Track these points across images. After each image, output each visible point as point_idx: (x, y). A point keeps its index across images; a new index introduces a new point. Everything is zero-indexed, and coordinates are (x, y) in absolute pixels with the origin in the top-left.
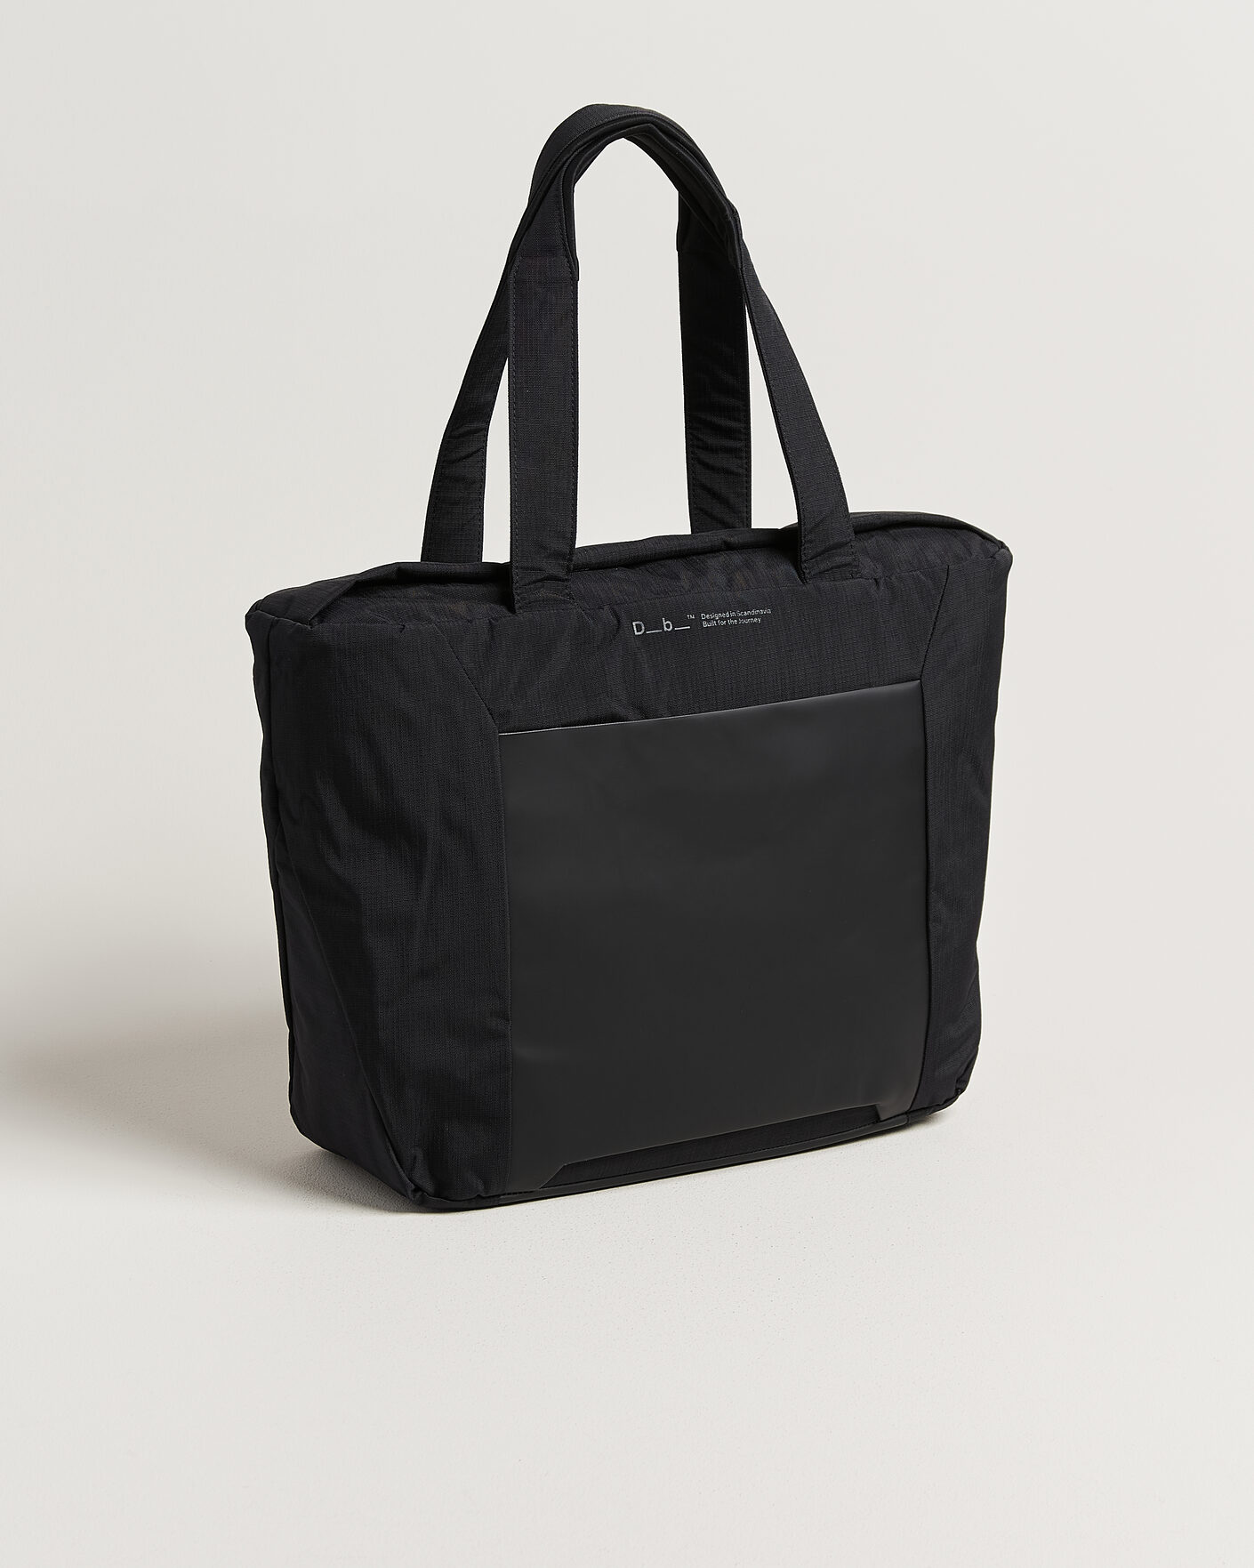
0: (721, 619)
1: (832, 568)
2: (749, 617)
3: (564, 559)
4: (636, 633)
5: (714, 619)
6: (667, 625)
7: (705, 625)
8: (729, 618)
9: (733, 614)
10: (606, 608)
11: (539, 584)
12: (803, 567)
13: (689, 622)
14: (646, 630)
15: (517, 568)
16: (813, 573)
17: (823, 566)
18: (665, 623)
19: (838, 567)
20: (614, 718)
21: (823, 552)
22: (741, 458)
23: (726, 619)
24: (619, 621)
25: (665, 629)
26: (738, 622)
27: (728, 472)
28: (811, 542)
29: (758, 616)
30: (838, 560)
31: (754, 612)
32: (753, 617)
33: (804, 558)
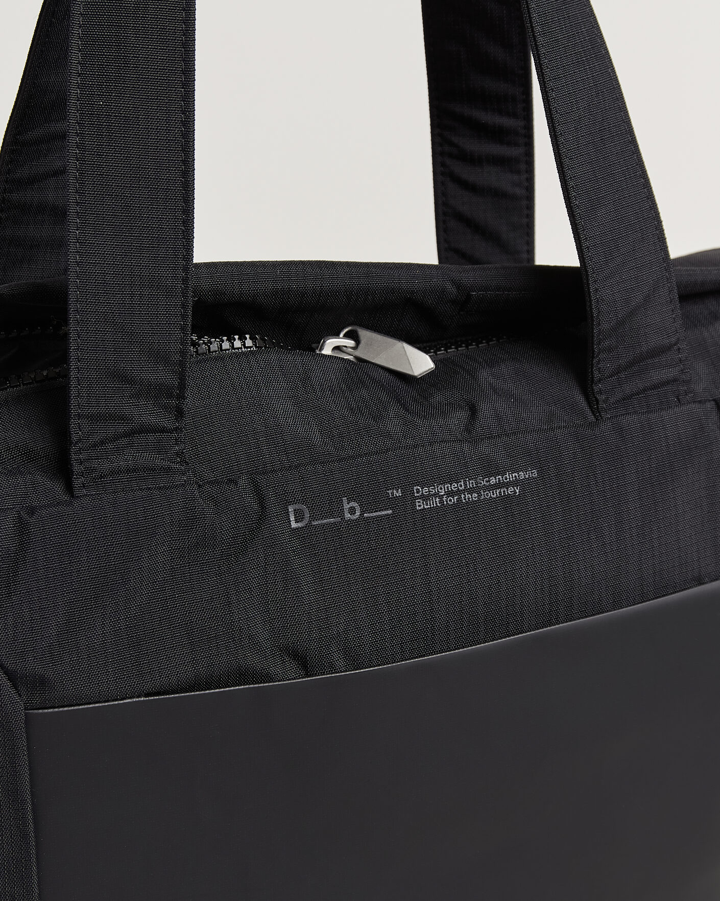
0: (450, 494)
1: (644, 390)
2: (498, 486)
3: (170, 396)
4: (294, 525)
5: (436, 495)
6: (351, 511)
7: (420, 505)
8: (464, 491)
9: (471, 484)
10: (243, 482)
11: (125, 441)
12: (596, 388)
13: (392, 503)
14: (313, 518)
15: (79, 416)
16: (612, 400)
17: (628, 389)
18: (346, 506)
19: (655, 387)
20: (244, 676)
21: (631, 364)
22: (518, 172)
23: (459, 492)
24: (262, 506)
25: (348, 516)
26: (479, 496)
27: (497, 194)
28: (609, 350)
29: (515, 483)
30: (656, 376)
31: (510, 477)
32: (507, 485)
33: (597, 375)
